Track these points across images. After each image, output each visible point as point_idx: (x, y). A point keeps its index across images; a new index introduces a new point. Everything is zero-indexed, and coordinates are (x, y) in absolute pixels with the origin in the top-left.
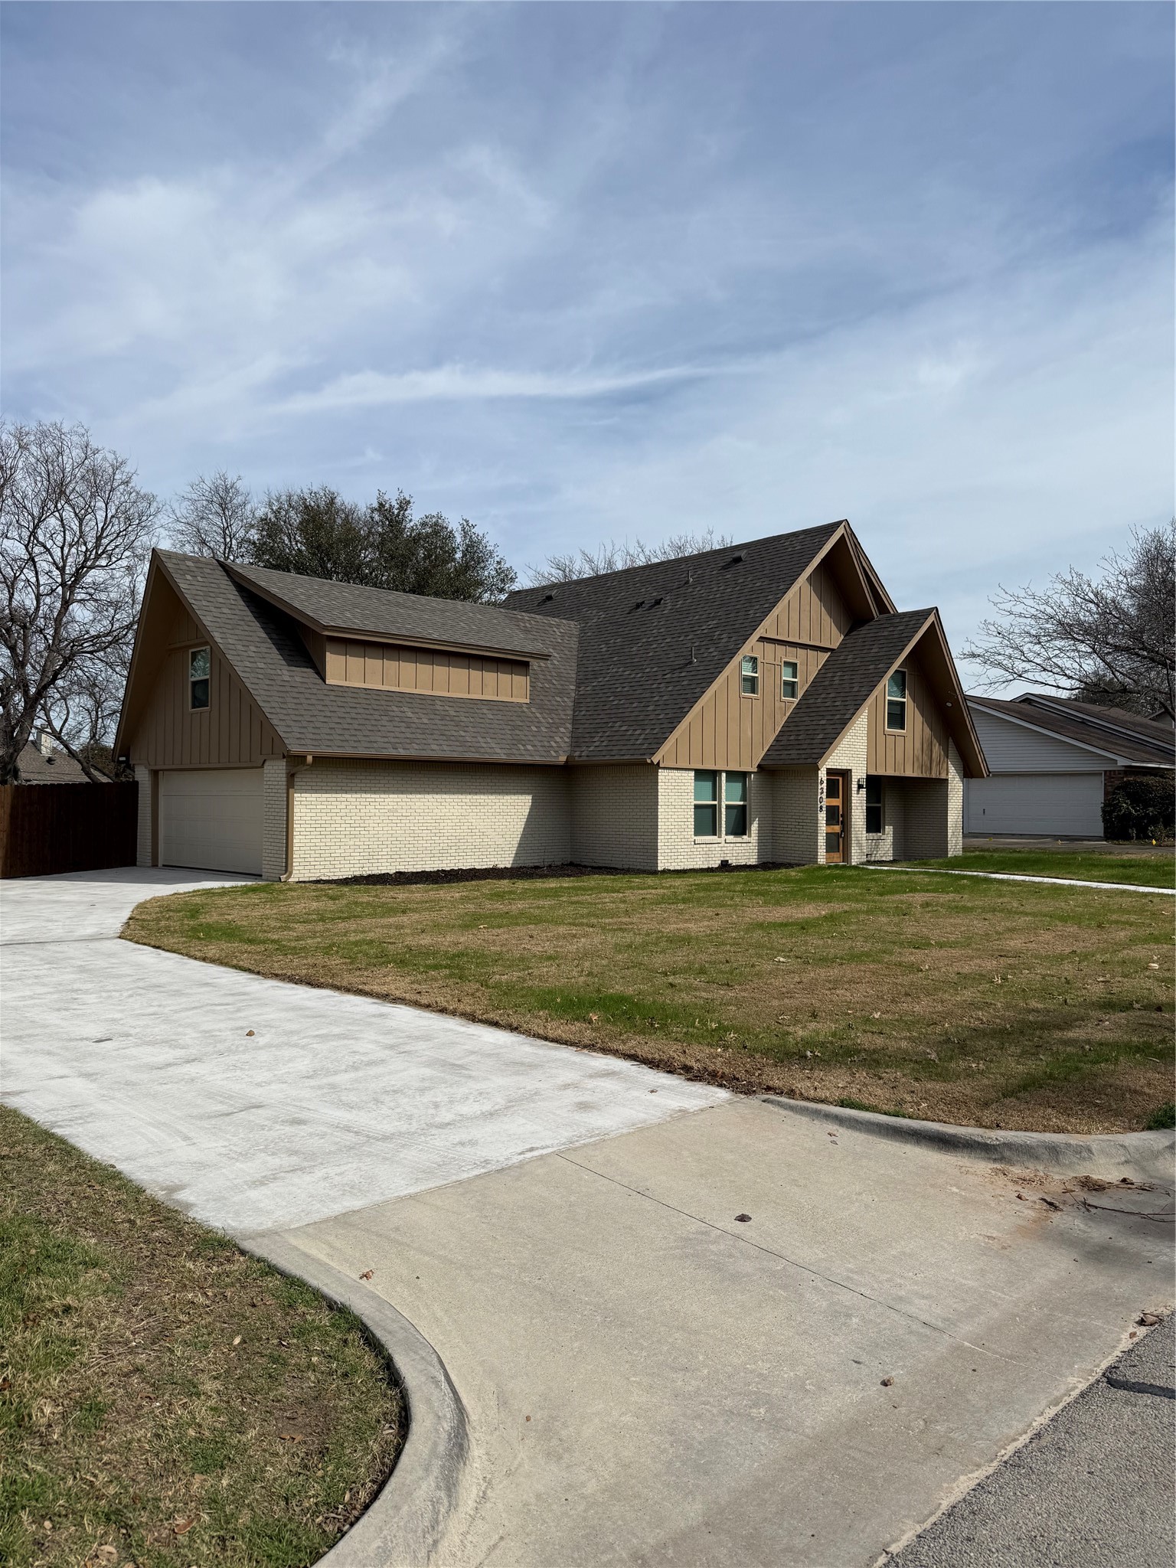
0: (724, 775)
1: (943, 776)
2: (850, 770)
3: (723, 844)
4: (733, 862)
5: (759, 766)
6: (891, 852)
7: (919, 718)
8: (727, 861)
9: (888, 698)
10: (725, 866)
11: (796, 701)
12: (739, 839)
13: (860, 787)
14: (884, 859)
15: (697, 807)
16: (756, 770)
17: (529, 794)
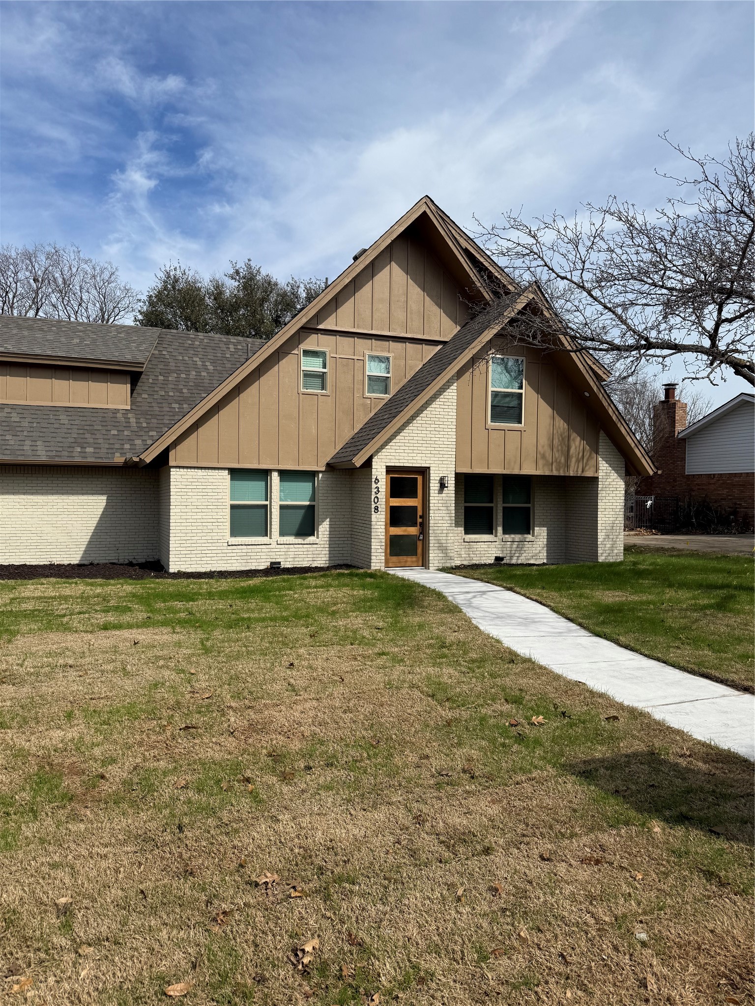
0: (275, 476)
1: (589, 474)
2: (429, 468)
3: (274, 545)
4: (286, 564)
5: (328, 465)
6: (543, 555)
7: (546, 410)
8: (279, 563)
9: (491, 389)
10: (275, 569)
11: (388, 397)
12: (300, 541)
13: (442, 486)
14: (532, 562)
15: (233, 507)
16: (323, 469)
17: (102, 494)
